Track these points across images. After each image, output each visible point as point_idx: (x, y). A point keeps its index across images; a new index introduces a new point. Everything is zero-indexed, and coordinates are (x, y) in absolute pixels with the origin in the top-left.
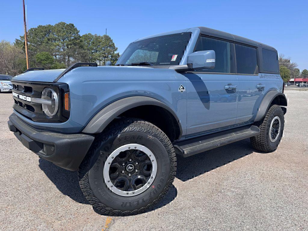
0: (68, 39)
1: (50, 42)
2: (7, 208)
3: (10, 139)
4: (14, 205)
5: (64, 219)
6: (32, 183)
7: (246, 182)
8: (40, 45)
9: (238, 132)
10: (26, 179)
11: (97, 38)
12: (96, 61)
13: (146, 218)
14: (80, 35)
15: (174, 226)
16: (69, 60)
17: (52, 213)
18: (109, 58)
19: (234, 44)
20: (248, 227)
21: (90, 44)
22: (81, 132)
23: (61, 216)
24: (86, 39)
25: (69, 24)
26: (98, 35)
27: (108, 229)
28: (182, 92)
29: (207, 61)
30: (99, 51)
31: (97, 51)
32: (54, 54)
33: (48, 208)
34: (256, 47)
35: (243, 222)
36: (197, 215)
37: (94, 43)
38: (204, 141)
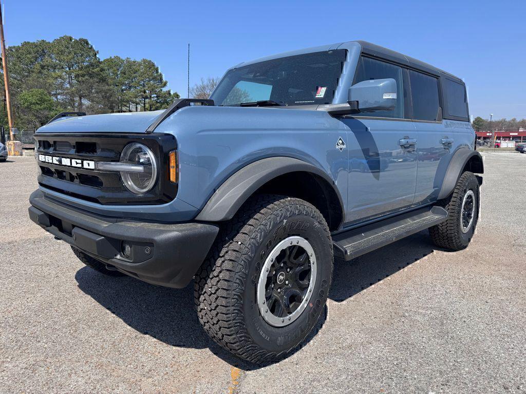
0: (78, 66)
1: (45, 72)
2: (46, 361)
3: (9, 243)
4: (57, 355)
5: (155, 374)
6: (77, 316)
7: (439, 298)
8: (27, 76)
9: (415, 217)
10: (64, 310)
11: (131, 64)
12: (130, 104)
13: (297, 364)
14: (99, 59)
15: (348, 375)
16: (81, 104)
17: (132, 366)
18: (153, 99)
19: (408, 71)
20: (467, 369)
21: (117, 75)
22: (193, 220)
23: (150, 371)
24: (110, 67)
25: (80, 40)
26: (132, 60)
27: (240, 386)
28: (341, 149)
29: (384, 97)
30: (135, 87)
31: (130, 87)
32: (52, 93)
33: (120, 357)
34: (437, 77)
35: (457, 362)
36: (379, 356)
37: (125, 74)
38: (368, 233)
